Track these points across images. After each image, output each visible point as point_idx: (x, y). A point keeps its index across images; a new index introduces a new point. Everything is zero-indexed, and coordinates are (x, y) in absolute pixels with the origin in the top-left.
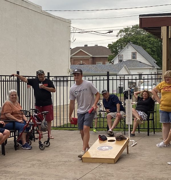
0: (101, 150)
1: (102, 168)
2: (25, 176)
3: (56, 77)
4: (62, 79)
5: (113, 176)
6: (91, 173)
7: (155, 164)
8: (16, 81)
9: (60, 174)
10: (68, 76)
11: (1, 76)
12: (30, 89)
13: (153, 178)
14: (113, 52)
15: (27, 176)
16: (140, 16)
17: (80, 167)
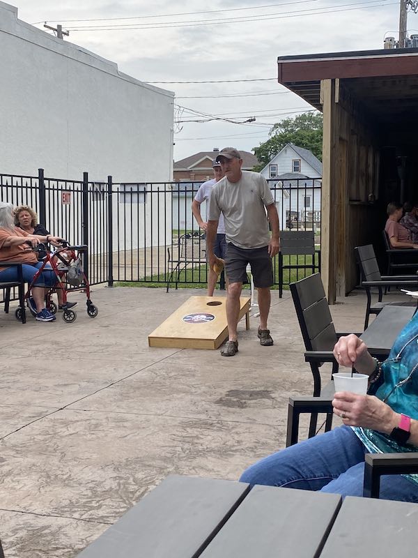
0: (192, 321)
1: (179, 358)
2: (5, 375)
3: (124, 185)
4: (135, 189)
5: (194, 376)
6: (148, 370)
7: (292, 352)
8: (36, 188)
9: (82, 372)
10: (147, 183)
11: (2, 175)
12: (68, 206)
13: (279, 380)
14: (261, 159)
15: (8, 375)
16: (279, 58)
17: (131, 357)
